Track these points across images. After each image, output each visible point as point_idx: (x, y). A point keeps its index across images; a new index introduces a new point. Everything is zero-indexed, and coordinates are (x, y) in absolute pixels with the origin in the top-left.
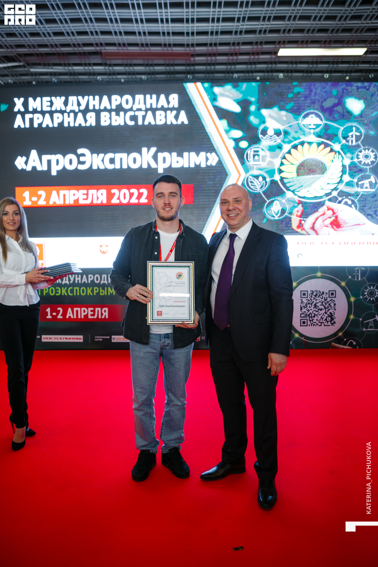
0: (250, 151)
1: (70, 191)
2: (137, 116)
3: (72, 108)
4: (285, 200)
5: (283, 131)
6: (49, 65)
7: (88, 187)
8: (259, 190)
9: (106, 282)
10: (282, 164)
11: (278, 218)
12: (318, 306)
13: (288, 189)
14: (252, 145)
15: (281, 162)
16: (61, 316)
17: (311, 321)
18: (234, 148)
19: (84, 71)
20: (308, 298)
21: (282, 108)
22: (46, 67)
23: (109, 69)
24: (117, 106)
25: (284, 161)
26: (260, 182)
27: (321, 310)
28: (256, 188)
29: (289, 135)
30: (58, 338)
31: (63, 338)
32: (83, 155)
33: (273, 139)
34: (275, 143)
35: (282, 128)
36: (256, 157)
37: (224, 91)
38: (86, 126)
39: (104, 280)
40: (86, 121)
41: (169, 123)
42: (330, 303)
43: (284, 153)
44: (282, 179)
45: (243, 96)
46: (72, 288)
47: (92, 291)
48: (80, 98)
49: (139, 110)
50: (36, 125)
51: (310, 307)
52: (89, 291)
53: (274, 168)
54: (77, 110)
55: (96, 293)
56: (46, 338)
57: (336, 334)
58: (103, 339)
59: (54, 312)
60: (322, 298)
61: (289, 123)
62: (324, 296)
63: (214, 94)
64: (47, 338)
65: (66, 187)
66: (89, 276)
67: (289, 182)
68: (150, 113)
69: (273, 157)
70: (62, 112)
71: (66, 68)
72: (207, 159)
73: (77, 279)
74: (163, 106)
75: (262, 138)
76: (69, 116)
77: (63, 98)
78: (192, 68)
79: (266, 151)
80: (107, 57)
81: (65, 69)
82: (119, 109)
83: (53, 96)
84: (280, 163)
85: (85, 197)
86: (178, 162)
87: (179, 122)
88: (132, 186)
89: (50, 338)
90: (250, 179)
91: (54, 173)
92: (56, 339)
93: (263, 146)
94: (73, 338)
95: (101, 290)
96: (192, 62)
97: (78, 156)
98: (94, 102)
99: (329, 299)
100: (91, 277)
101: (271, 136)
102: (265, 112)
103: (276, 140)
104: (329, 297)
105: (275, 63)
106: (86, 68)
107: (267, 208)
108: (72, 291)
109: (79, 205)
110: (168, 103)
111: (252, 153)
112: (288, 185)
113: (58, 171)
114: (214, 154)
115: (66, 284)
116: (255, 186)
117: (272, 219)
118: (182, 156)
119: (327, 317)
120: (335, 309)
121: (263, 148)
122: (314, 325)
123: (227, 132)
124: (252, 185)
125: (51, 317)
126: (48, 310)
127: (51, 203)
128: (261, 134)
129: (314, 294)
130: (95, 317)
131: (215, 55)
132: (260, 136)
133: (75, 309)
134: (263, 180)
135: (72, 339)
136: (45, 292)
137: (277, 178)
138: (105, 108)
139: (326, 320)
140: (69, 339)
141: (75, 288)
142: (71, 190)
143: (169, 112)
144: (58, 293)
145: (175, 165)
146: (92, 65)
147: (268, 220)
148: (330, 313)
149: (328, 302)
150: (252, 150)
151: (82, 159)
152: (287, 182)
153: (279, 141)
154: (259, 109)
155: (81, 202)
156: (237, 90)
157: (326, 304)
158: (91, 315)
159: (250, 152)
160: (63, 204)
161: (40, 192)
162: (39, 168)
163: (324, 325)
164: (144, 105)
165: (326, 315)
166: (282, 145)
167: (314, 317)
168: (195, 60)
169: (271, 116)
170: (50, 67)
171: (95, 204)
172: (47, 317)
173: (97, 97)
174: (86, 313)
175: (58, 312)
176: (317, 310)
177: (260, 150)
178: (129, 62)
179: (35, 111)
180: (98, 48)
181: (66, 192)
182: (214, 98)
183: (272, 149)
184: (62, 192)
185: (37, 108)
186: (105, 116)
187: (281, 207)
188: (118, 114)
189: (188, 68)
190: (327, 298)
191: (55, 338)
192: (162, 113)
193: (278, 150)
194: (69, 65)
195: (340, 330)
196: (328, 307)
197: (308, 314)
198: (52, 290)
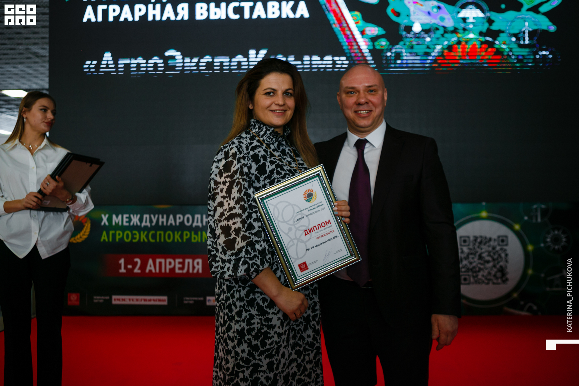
2: (243, 8)
9: (200, 224)
12: (483, 257)
14: (394, 45)
16: (139, 269)
17: (476, 279)
20: (471, 247)
27: (488, 262)
30: (134, 300)
31: (140, 300)
32: (173, 58)
35: (432, 22)
38: (176, 20)
39: (197, 222)
40: (176, 14)
41: (284, 16)
42: (500, 252)
46: (154, 232)
47: (181, 236)
50: (111, 19)
51: (473, 258)
52: (177, 237)
55: (187, 240)
57: (509, 295)
58: (195, 301)
59: (130, 264)
60: (489, 246)
62: (492, 243)
64: (119, 300)
66: (178, 216)
68: (259, 4)
73: (161, 220)
75: (406, 36)
76: (154, 8)
87: (298, 16)
89: (124, 300)
92: (131, 301)
94: (154, 300)
95: (193, 236)
99: (498, 248)
100: (180, 218)
101: (419, 33)
103: (426, 39)
104: (499, 245)
108: (154, 236)
111: (394, 55)
115: (146, 227)
118: (302, 59)
119: (496, 272)
120: (507, 261)
122: (479, 283)
123: (360, 28)
125: (125, 271)
126: (122, 261)
128: (404, 31)
129: (479, 240)
130: (185, 271)
132: (404, 33)
133: (158, 261)
135: (152, 301)
136: (117, 238)
139: (495, 276)
140: (149, 301)
141: (158, 233)
143: (284, 3)
144: (135, 238)
148: (501, 267)
149: (497, 252)
150: (395, 51)
151: (170, 63)
153: (429, 39)
157: (494, 254)
158: (179, 269)
163: (494, 283)
165: (495, 270)
167: (479, 271)
172: (120, 271)
174: (172, 266)
175: (135, 264)
176: (482, 262)
177: (405, 51)
186: (201, 8)
188: (218, 6)
190: (496, 246)
191: (130, 300)
192: (276, 4)
195: (515, 289)
196: (497, 259)
197: (471, 267)
198: (128, 235)
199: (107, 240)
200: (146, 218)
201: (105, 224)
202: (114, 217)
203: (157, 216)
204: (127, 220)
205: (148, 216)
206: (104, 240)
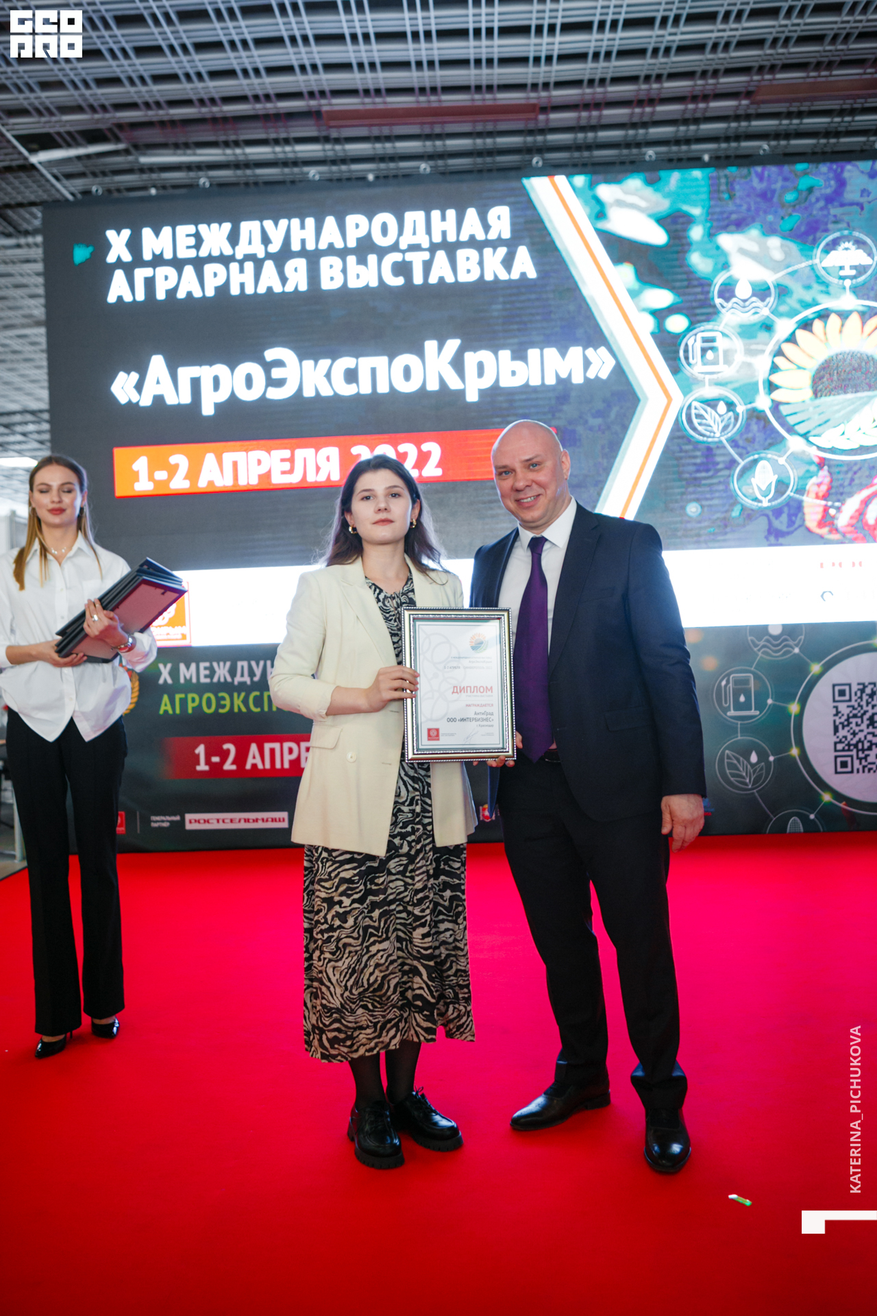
0: (693, 338)
1: (250, 453)
2: (410, 263)
3: (250, 250)
4: (785, 457)
5: (775, 287)
6: (187, 146)
7: (294, 441)
8: (718, 435)
10: (774, 368)
11: (769, 504)
13: (791, 430)
14: (699, 325)
15: (773, 362)
16: (233, 763)
17: (863, 761)
18: (653, 334)
19: (271, 156)
20: (853, 703)
21: (770, 230)
22: (179, 152)
23: (333, 150)
24: (359, 240)
25: (779, 361)
26: (720, 416)
28: (711, 432)
29: (791, 297)
30: (226, 821)
31: (237, 821)
32: (279, 363)
33: (751, 306)
34: (756, 316)
35: (770, 278)
36: (710, 355)
37: (626, 193)
38: (283, 292)
40: (284, 280)
41: (489, 277)
43: (778, 341)
44: (776, 406)
45: (673, 203)
46: (257, 693)
48: (268, 224)
49: (415, 248)
50: (161, 295)
51: (857, 725)
53: (754, 380)
54: (261, 255)
56: (196, 821)
59: (216, 755)
61: (788, 267)
63: (598, 201)
64: (198, 821)
65: (238, 444)
67: (795, 413)
68: (441, 255)
69: (750, 352)
70: (225, 260)
71: (229, 151)
72: (587, 364)
74: (472, 237)
75: (723, 307)
76: (242, 270)
77: (227, 227)
78: (540, 138)
79: (733, 337)
80: (333, 123)
81: (225, 155)
82: (365, 248)
83: (202, 223)
84: (769, 365)
85: (287, 466)
86: (514, 373)
87: (515, 275)
88: (403, 435)
89: (207, 821)
90: (696, 408)
91: (208, 410)
92: (221, 821)
93: (726, 324)
94: (263, 820)
96: (541, 125)
97: (268, 367)
98: (302, 232)
101: (745, 301)
102: (727, 241)
103: (758, 310)
105: (748, 117)
106: (278, 149)
107: (742, 480)
108: (259, 701)
109: (271, 487)
110: (487, 227)
111: (699, 345)
112: (791, 420)
113: (217, 406)
114: (602, 350)
115: (242, 684)
116: (710, 426)
117: (754, 507)
118: (524, 358)
121: (726, 331)
122: (871, 770)
123: (634, 294)
124: (700, 424)
125: (206, 768)
126: (201, 750)
127: (202, 484)
128: (721, 295)
129: (868, 690)
131: (598, 105)
132: (718, 301)
133: (267, 746)
134: (728, 410)
135: (260, 822)
136: (190, 707)
137: (763, 402)
138: (331, 245)
140: (254, 821)
142: (251, 450)
143: (488, 251)
144: (224, 707)
145: (507, 382)
146: (292, 141)
147: (744, 508)
150: (700, 336)
151: (276, 373)
152: (789, 412)
153: (765, 312)
154: (711, 234)
155: (278, 479)
156: (657, 190)
159: (694, 343)
160: (233, 486)
161: (174, 459)
162: (171, 400)
164: (427, 237)
166: (773, 321)
167: (870, 748)
168: (547, 120)
169: (742, 251)
170: (189, 152)
171: (311, 483)
172: (199, 768)
173: (310, 222)
174: (294, 756)
175: (225, 755)
177: (718, 335)
178: (386, 131)
179: (158, 261)
180: (313, 103)
181: (240, 456)
182: (600, 214)
183: (747, 332)
184: (229, 457)
185: (162, 253)
186: (331, 266)
187: (776, 477)
188: (362, 261)
189: (530, 139)
191: (218, 821)
192: (473, 253)
193: (763, 335)
194: (237, 144)
197: (854, 742)
198: (209, 700)
199: (171, 712)
200: (242, 667)
201: (165, 681)
202: (182, 667)
203: (262, 663)
204: (207, 672)
205: (245, 664)
206: (166, 712)
